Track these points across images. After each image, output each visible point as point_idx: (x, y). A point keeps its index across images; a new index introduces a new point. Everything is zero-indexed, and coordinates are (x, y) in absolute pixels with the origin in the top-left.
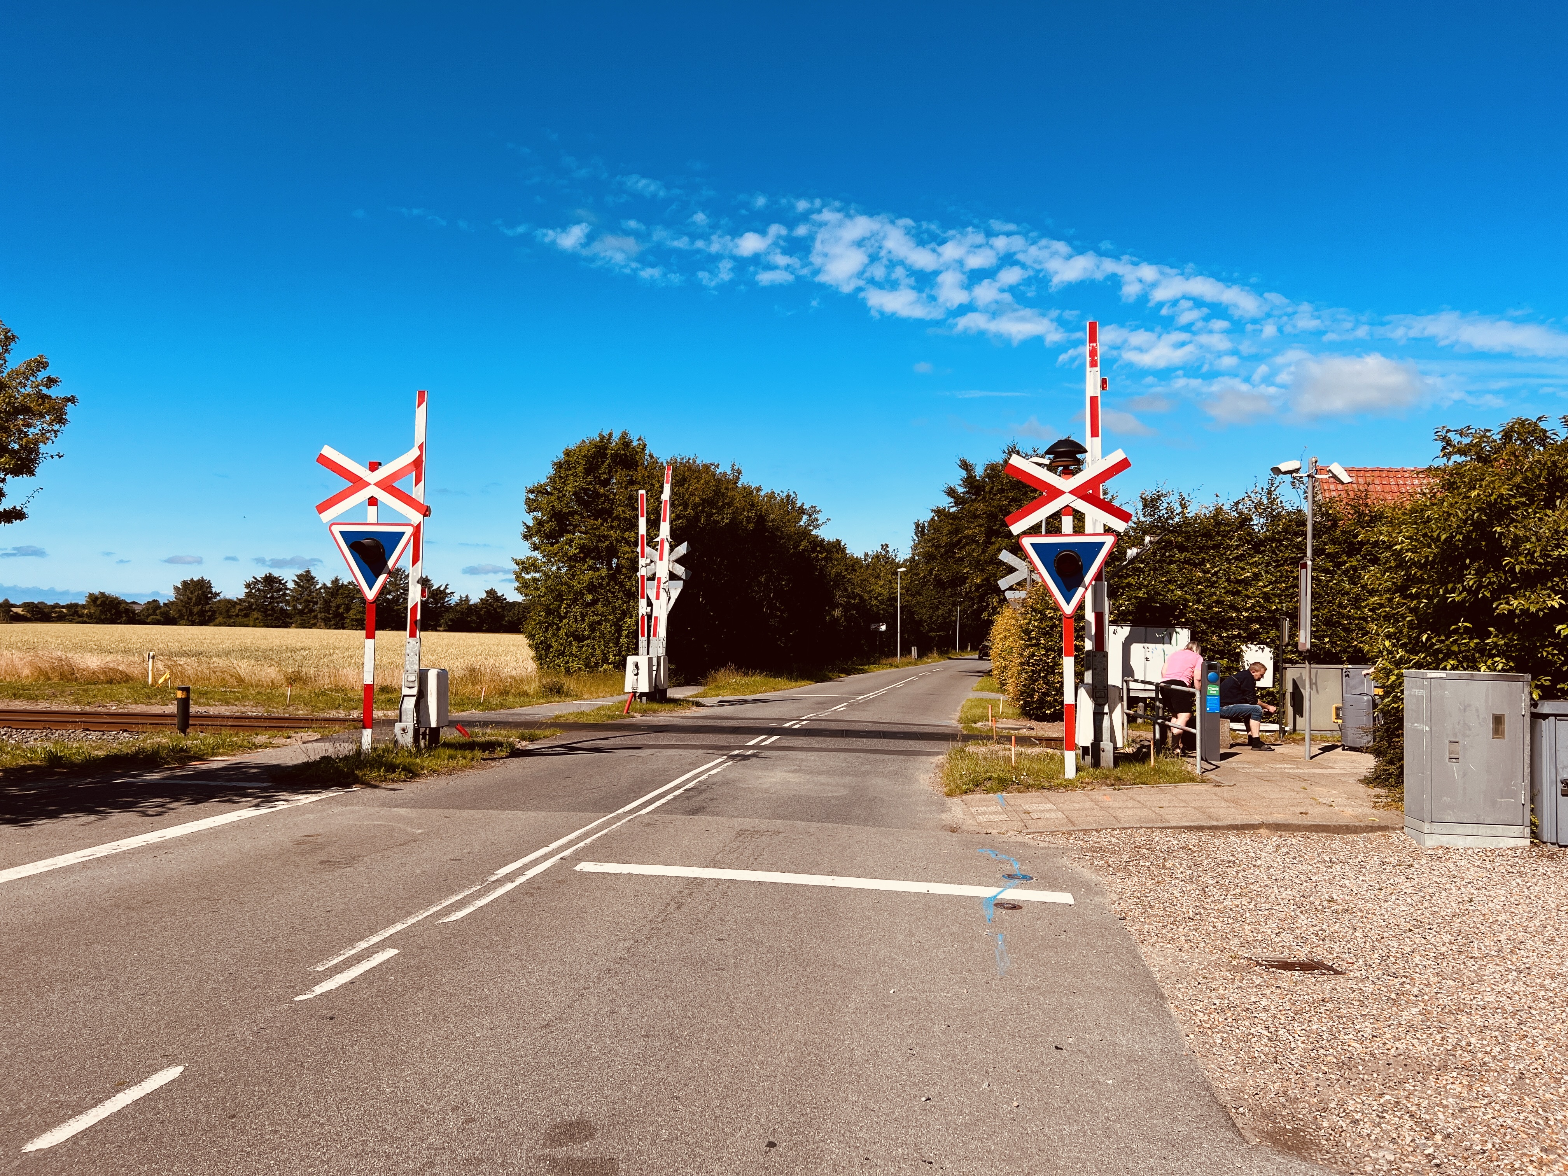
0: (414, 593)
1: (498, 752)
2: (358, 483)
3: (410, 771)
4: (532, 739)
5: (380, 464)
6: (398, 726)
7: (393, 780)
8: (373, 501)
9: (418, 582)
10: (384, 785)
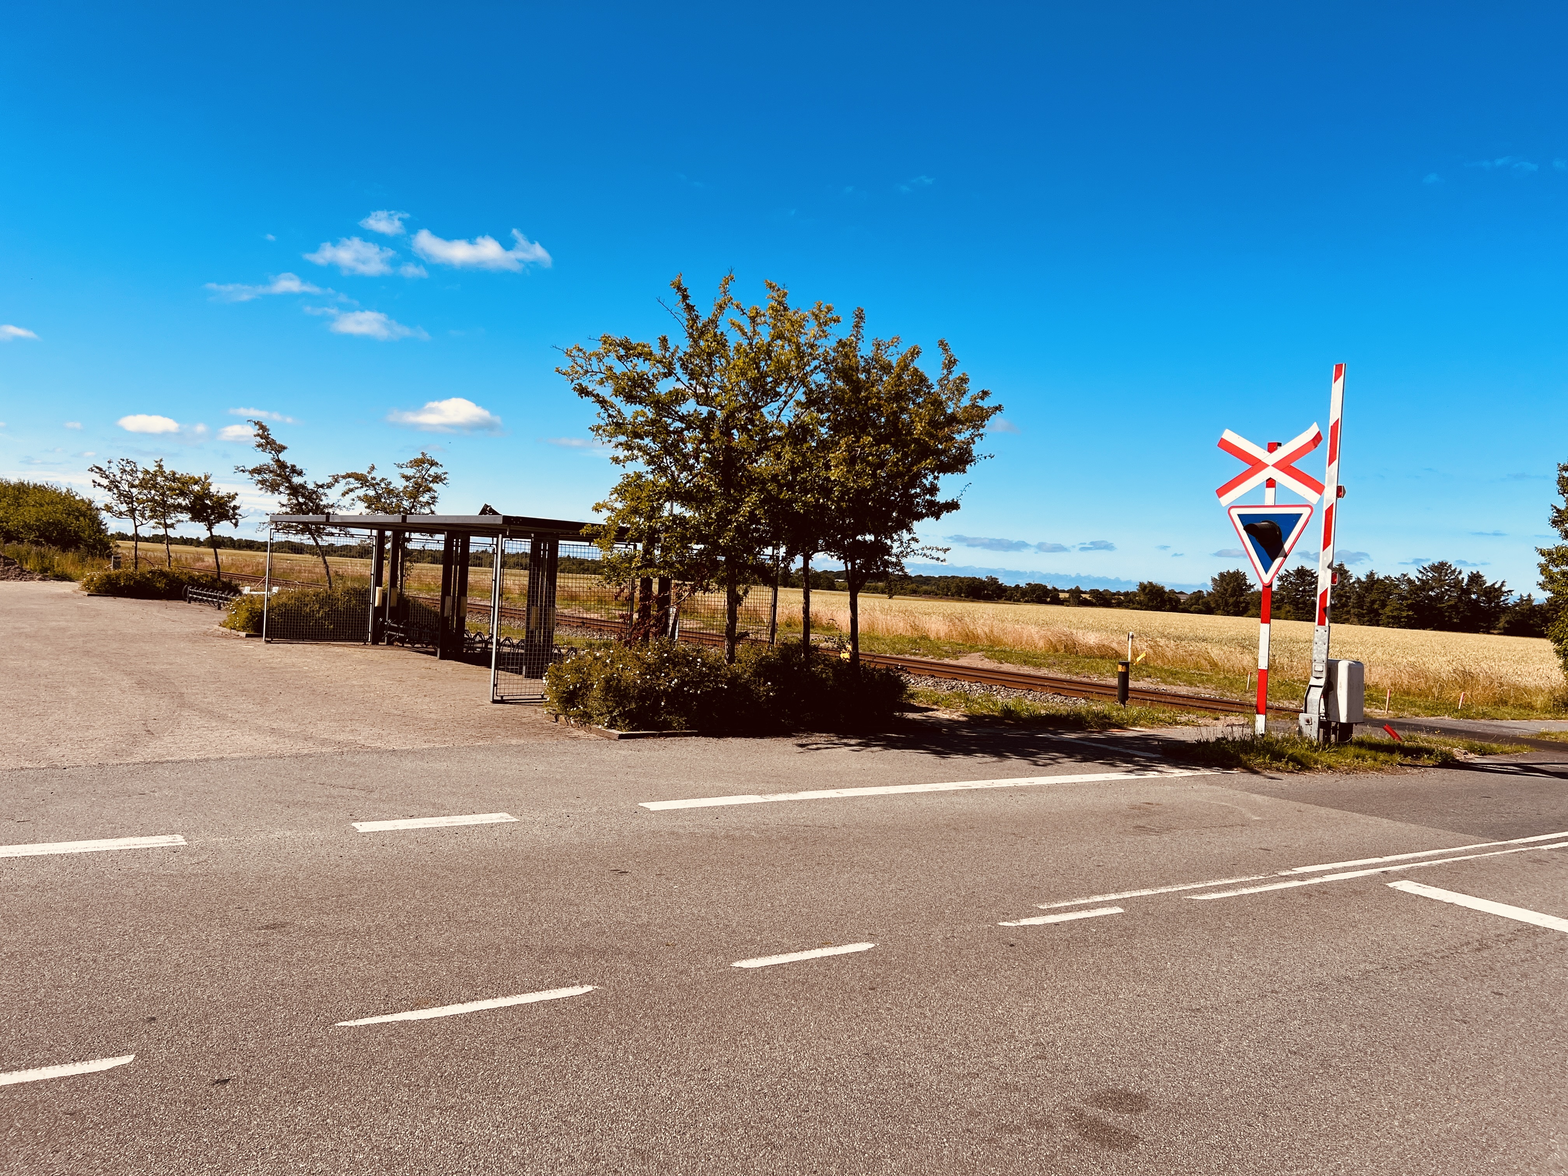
0: (1324, 579)
1: (1425, 759)
2: (1257, 465)
3: (1299, 762)
4: (1483, 753)
5: (1280, 445)
6: (1302, 717)
7: (1278, 770)
8: (1271, 483)
9: (1329, 567)
10: (1267, 773)
